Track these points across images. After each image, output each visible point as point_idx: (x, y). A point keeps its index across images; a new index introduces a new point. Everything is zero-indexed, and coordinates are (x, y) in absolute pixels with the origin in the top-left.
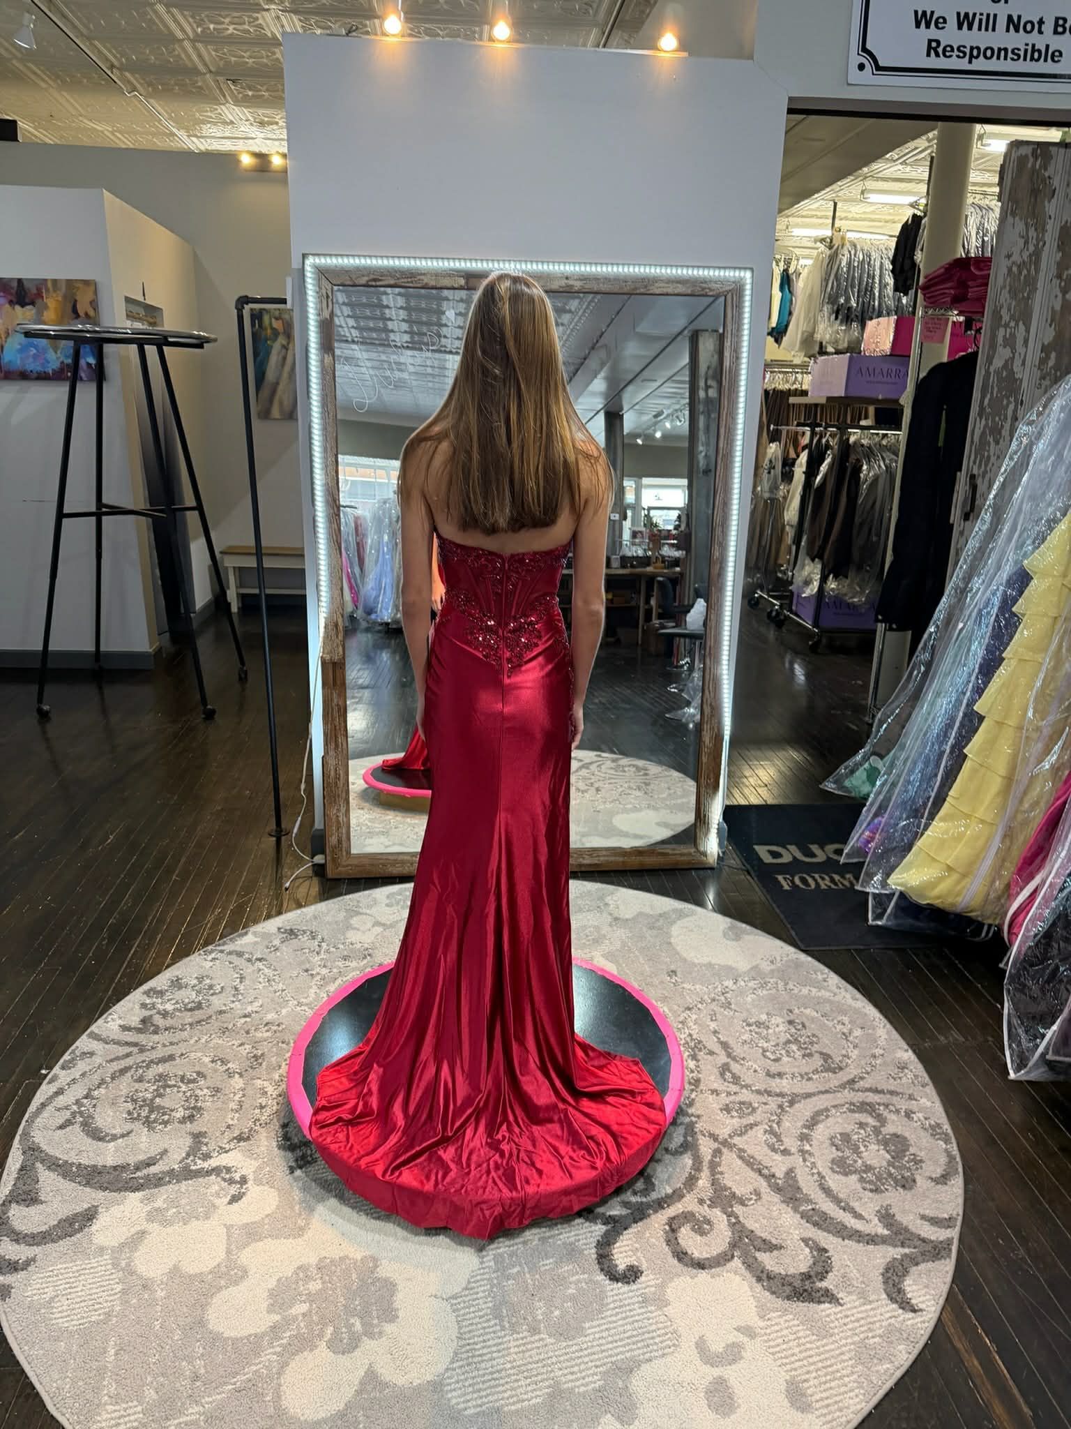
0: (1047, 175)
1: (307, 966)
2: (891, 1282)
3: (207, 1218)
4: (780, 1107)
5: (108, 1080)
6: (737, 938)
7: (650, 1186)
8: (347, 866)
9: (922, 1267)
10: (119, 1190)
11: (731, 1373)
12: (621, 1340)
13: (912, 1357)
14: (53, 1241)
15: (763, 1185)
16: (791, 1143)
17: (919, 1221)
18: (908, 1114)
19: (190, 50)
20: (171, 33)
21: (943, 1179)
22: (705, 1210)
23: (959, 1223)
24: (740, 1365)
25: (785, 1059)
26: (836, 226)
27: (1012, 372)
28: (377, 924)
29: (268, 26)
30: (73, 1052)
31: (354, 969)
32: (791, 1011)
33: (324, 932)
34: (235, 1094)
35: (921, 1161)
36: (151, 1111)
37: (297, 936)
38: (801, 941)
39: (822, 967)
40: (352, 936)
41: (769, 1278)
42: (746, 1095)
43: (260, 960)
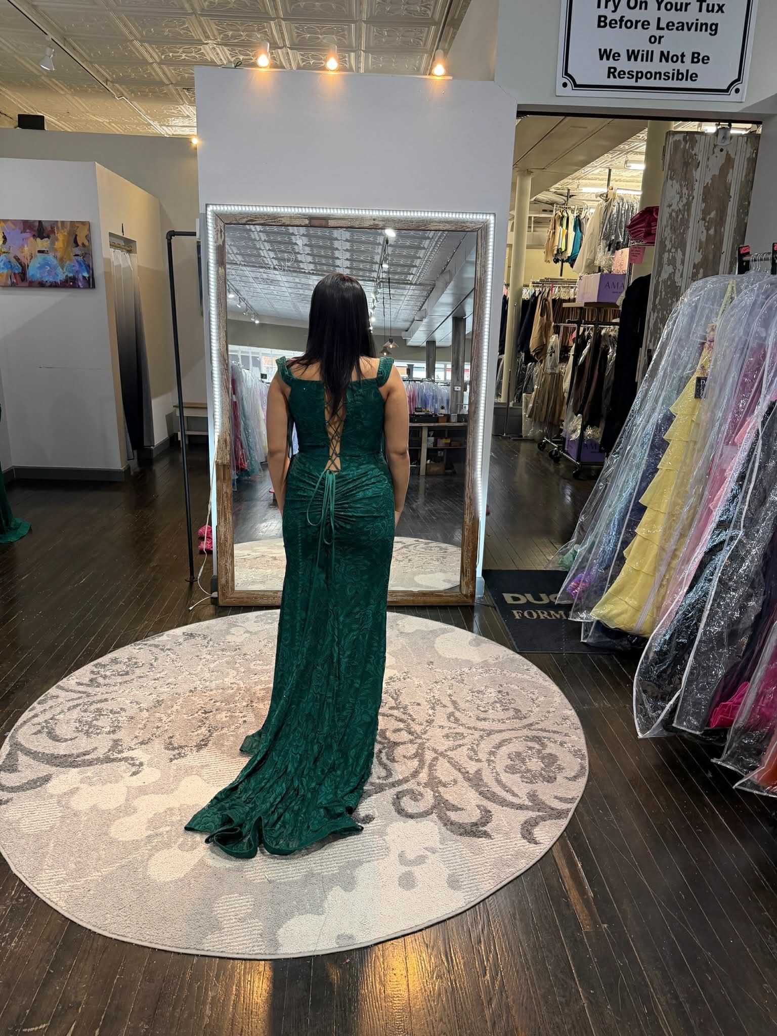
0: (693, 153)
1: (199, 654)
2: (526, 828)
3: (117, 782)
4: (482, 737)
5: (66, 710)
6: (478, 645)
7: (389, 774)
8: (232, 598)
9: (548, 822)
10: (66, 767)
11: (417, 870)
12: (354, 851)
13: (528, 867)
14: (23, 790)
15: (460, 777)
16: (483, 756)
17: (552, 799)
18: (562, 744)
19: (158, 69)
20: (145, 59)
21: (575, 778)
22: (421, 789)
23: (577, 801)
24: (423, 866)
25: (491, 711)
26: (611, 185)
27: (674, 282)
28: (248, 632)
29: (208, 54)
30: (46, 695)
31: (229, 656)
32: (501, 686)
33: (212, 637)
34: (142, 720)
35: (563, 769)
36: (90, 728)
37: (194, 637)
38: (518, 647)
39: (529, 662)
40: (229, 638)
41: (452, 824)
42: (461, 729)
43: (169, 650)
